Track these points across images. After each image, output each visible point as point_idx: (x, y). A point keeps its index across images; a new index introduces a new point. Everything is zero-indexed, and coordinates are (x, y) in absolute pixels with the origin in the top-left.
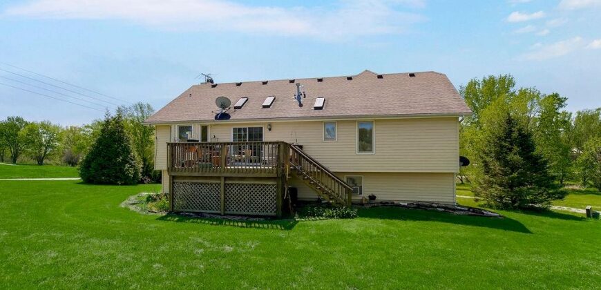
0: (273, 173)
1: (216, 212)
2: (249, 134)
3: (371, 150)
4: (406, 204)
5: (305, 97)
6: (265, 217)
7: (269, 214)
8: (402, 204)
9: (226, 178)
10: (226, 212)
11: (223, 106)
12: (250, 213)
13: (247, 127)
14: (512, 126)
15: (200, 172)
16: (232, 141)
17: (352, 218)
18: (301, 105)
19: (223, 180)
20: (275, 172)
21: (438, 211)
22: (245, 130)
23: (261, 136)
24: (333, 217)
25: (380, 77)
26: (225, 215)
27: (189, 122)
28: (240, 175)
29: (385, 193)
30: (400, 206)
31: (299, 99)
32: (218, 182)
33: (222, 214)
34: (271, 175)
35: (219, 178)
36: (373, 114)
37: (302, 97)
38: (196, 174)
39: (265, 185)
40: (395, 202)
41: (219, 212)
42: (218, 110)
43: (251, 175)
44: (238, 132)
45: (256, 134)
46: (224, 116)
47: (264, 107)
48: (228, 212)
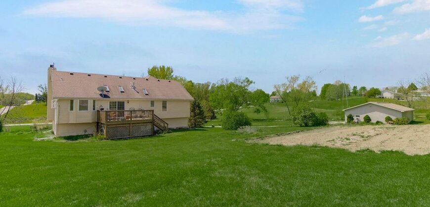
1: (128, 137)
2: (118, 104)
7: (149, 134)
11: (102, 91)
12: (142, 135)
15: (122, 122)
18: (138, 92)
19: (131, 124)
22: (116, 102)
23: (123, 105)
25: (159, 80)
32: (128, 125)
33: (131, 137)
34: (150, 121)
36: (168, 98)
42: (101, 93)
44: (112, 104)
45: (121, 105)
47: (122, 92)
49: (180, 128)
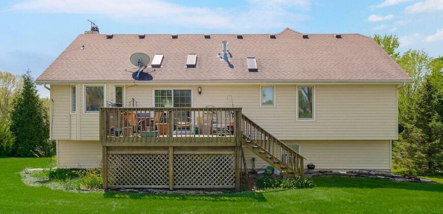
0: (230, 141)
1: (163, 186)
2: (174, 98)
3: (311, 117)
4: (345, 173)
5: (231, 56)
6: (225, 190)
7: (225, 186)
8: (342, 172)
9: (174, 148)
10: (175, 187)
11: (140, 64)
12: (203, 186)
13: (172, 89)
14: (432, 93)
15: (144, 142)
16: (153, 106)
17: (311, 188)
18: (231, 66)
19: (171, 150)
20: (233, 141)
21: (379, 179)
22: (169, 92)
23: (189, 99)
24: (290, 188)
25: (305, 37)
26: (175, 189)
27: (100, 82)
28: (192, 145)
29: (323, 162)
30: (339, 174)
31: (226, 59)
32: (165, 152)
33: (171, 189)
34: (229, 144)
35: (166, 148)
36: (315, 78)
37: (228, 56)
38: (138, 144)
39: (221, 155)
40: (334, 171)
41: (166, 186)
42: (136, 69)
43: (206, 144)
44: (161, 95)
45: (182, 99)
46: (143, 76)
47: (189, 66)
48: (177, 186)
49: (359, 174)
